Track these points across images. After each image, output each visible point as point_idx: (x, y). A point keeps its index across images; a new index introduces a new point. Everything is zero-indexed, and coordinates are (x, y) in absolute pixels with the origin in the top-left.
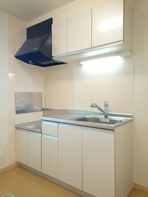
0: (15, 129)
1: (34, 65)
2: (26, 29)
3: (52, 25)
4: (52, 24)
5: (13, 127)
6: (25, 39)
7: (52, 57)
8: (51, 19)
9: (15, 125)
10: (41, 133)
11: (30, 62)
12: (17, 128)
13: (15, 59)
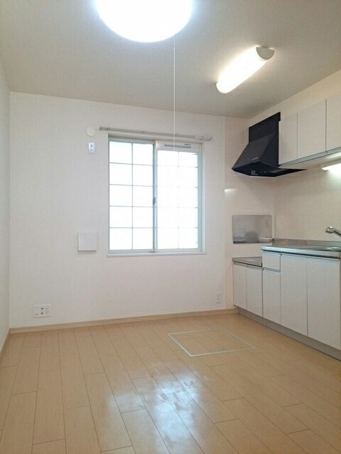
0: (233, 263)
1: (258, 176)
2: (248, 128)
3: (280, 122)
4: (280, 120)
5: (230, 261)
6: (247, 142)
7: (279, 166)
8: (279, 114)
9: (233, 258)
10: (262, 267)
11: (253, 172)
12: (236, 262)
13: (233, 171)
